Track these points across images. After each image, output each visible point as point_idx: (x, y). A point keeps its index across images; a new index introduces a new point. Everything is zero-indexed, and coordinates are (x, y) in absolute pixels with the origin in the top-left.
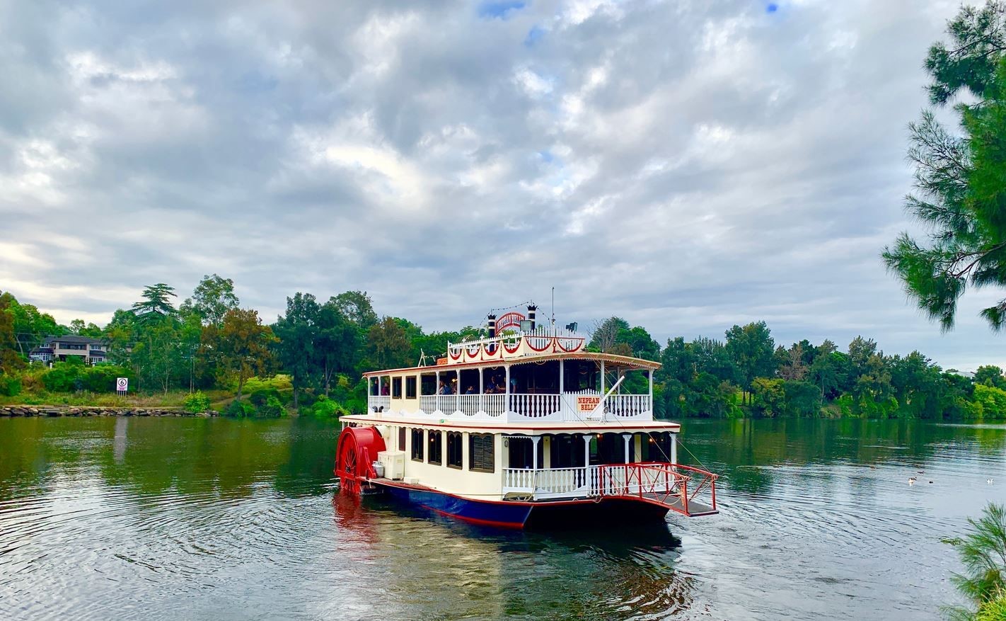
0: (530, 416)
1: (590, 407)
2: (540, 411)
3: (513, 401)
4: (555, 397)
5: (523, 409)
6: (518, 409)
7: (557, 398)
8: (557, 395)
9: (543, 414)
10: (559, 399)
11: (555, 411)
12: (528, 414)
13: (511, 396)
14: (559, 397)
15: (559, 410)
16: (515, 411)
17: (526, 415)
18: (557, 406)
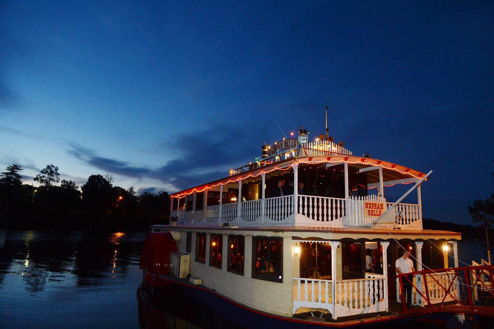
0: (318, 219)
1: (376, 212)
2: (327, 216)
3: (301, 203)
4: (341, 201)
5: (311, 212)
6: (306, 212)
7: (343, 203)
8: (343, 199)
9: (330, 218)
10: (345, 204)
11: (341, 216)
12: (316, 217)
13: (299, 197)
14: (344, 201)
15: (345, 215)
16: (303, 214)
17: (313, 218)
18: (343, 211)
